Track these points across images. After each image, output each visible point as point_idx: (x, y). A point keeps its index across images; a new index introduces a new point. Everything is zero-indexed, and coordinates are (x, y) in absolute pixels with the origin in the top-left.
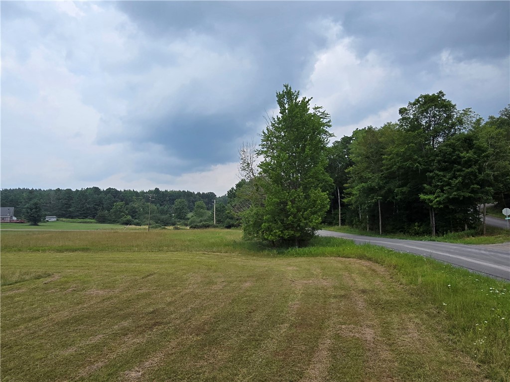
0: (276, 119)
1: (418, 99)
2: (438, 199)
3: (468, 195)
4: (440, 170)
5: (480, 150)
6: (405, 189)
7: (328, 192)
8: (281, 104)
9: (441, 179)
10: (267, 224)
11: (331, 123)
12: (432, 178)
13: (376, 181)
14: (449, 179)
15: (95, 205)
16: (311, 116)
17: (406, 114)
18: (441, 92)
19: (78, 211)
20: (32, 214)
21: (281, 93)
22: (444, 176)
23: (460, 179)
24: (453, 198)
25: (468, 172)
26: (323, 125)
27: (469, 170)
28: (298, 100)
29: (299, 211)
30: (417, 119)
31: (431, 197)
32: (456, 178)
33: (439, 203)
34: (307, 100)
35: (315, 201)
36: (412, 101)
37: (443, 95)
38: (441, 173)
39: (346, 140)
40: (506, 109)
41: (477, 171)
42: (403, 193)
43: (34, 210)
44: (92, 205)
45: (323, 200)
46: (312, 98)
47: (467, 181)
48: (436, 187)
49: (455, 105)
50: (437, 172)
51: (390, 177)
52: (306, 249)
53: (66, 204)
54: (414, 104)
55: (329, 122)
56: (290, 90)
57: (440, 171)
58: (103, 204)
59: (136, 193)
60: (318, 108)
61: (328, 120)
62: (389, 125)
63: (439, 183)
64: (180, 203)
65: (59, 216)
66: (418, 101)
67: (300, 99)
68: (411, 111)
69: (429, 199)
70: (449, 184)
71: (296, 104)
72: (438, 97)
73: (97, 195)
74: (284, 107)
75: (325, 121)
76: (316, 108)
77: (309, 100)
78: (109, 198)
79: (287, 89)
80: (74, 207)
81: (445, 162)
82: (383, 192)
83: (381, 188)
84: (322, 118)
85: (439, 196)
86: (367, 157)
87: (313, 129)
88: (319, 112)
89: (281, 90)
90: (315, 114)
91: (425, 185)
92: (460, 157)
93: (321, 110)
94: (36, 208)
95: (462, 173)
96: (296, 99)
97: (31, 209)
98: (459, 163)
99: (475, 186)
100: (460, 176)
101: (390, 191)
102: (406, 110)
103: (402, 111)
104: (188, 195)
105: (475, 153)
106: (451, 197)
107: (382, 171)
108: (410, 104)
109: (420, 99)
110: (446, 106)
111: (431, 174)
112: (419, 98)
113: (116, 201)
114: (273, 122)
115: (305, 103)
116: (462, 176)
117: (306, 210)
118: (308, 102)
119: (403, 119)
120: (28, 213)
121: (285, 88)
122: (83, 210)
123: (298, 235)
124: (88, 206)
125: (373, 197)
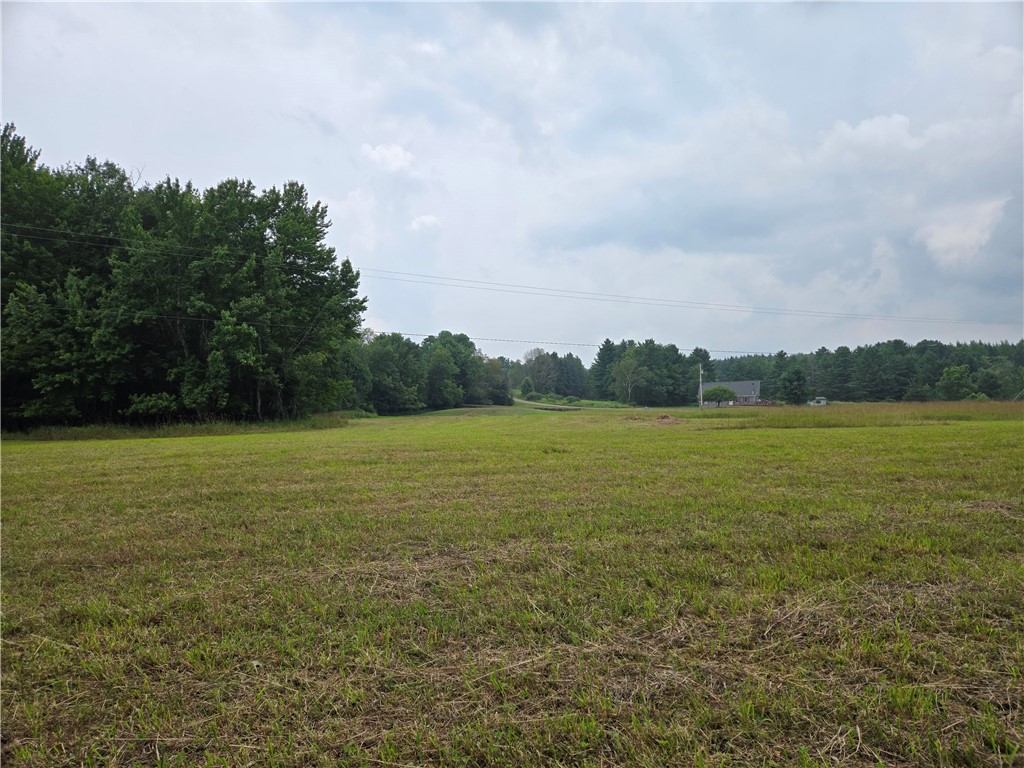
15: (899, 375)
19: (865, 387)
20: (792, 390)
43: (796, 383)
44: (893, 376)
53: (840, 375)
58: (915, 372)
59: (988, 347)
65: (831, 397)
73: (900, 356)
78: (929, 360)
80: (858, 379)
94: (798, 379)
97: (791, 381)
113: (947, 365)
120: (786, 388)
122: (876, 386)
124: (884, 377)
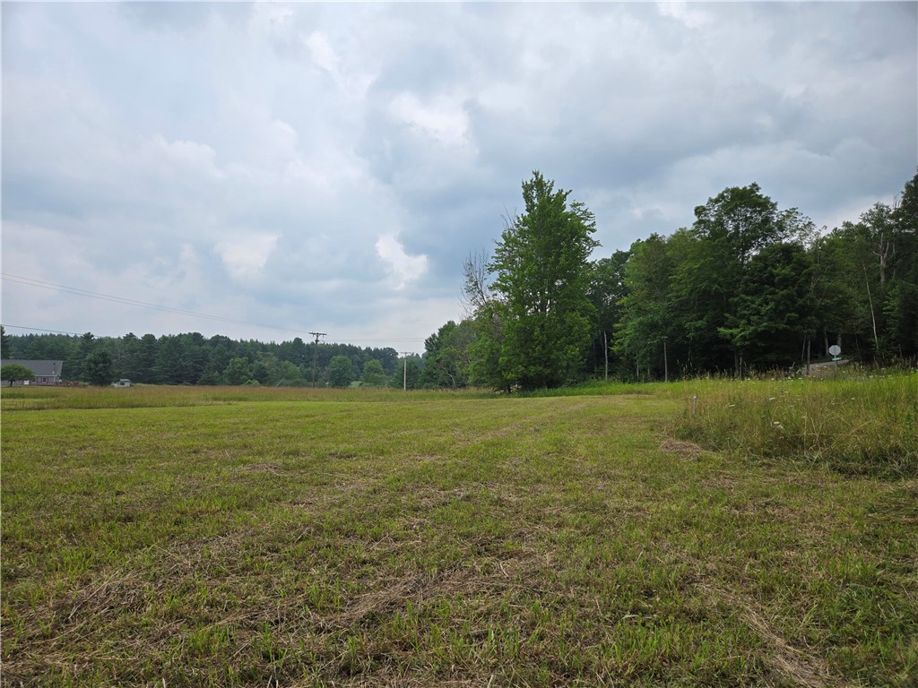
0: (521, 219)
1: (722, 194)
2: (743, 333)
3: (782, 326)
4: (747, 293)
5: (800, 265)
6: (699, 323)
7: (588, 317)
8: (527, 197)
9: (748, 306)
10: (506, 358)
11: (595, 227)
12: (737, 304)
13: (661, 313)
14: (759, 305)
15: (195, 362)
16: (567, 215)
17: (705, 216)
18: (754, 185)
19: (167, 371)
20: (97, 371)
21: (529, 183)
22: (753, 302)
23: (772, 305)
24: (762, 331)
25: (783, 295)
26: (585, 228)
27: (784, 292)
28: (551, 193)
29: (549, 339)
30: (720, 223)
31: (734, 331)
32: (767, 304)
33: (744, 338)
34: (564, 193)
35: (571, 328)
36: (714, 197)
37: (758, 189)
38: (749, 298)
39: (620, 257)
40: (870, 211)
41: (795, 293)
42: (697, 329)
43: (101, 365)
44: (191, 363)
45: (582, 326)
46: (571, 191)
47: (781, 308)
48: (743, 317)
49: (776, 204)
50: (743, 296)
51: (682, 307)
52: (559, 390)
53: (145, 360)
54: (717, 201)
55: (593, 225)
56: (541, 180)
57: (747, 295)
58: (208, 361)
59: (262, 345)
60: (578, 205)
61: (591, 222)
62: (683, 233)
63: (745, 312)
64: (340, 362)
65: (134, 380)
66: (722, 196)
67: (554, 192)
68: (712, 211)
69: (731, 334)
70: (758, 313)
71: (549, 199)
72: (752, 191)
73: (197, 347)
74: (531, 202)
75: (587, 223)
76: (574, 206)
77: (567, 194)
78: (219, 352)
79: (537, 177)
80: (161, 364)
81: (754, 282)
82: (670, 329)
83: (667, 324)
84: (582, 219)
85: (743, 330)
86: (647, 280)
87: (571, 233)
88: (579, 210)
89: (529, 178)
90: (573, 214)
91: (727, 315)
92: (772, 275)
93: (583, 208)
94: (104, 362)
95: (775, 297)
96: (549, 192)
97: (96, 363)
98: (773, 284)
99: (793, 314)
100: (772, 300)
101: (680, 328)
102: (704, 209)
103: (699, 211)
104: (351, 351)
105: (793, 269)
106: (759, 330)
107: (669, 300)
108: (711, 200)
109: (725, 194)
110: (759, 205)
111: (736, 299)
112: (724, 192)
113: (232, 357)
114: (517, 223)
115: (561, 197)
116: (775, 301)
117: (558, 339)
118: (565, 196)
119: (700, 222)
120: (90, 369)
121: (534, 176)
122: (176, 371)
123: (548, 371)
124: (183, 364)
125: (655, 336)
